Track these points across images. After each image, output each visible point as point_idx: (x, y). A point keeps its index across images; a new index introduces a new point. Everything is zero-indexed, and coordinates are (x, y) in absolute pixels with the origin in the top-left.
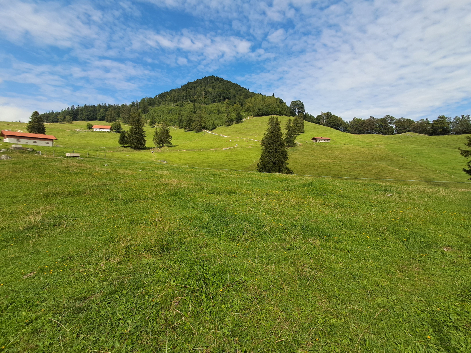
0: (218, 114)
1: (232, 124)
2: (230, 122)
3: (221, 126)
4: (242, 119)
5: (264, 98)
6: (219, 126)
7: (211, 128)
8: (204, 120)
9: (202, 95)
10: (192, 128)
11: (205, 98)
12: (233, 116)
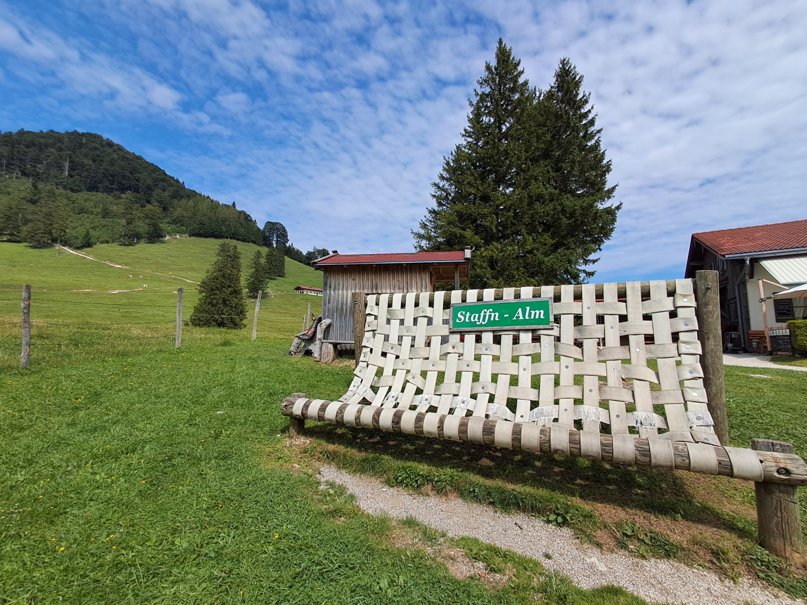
0: (104, 217)
1: (138, 243)
2: (131, 238)
3: (108, 242)
4: (162, 237)
5: (215, 205)
6: (102, 243)
7: (79, 242)
8: (62, 223)
9: (61, 168)
10: (23, 235)
11: (71, 176)
12: (142, 227)
